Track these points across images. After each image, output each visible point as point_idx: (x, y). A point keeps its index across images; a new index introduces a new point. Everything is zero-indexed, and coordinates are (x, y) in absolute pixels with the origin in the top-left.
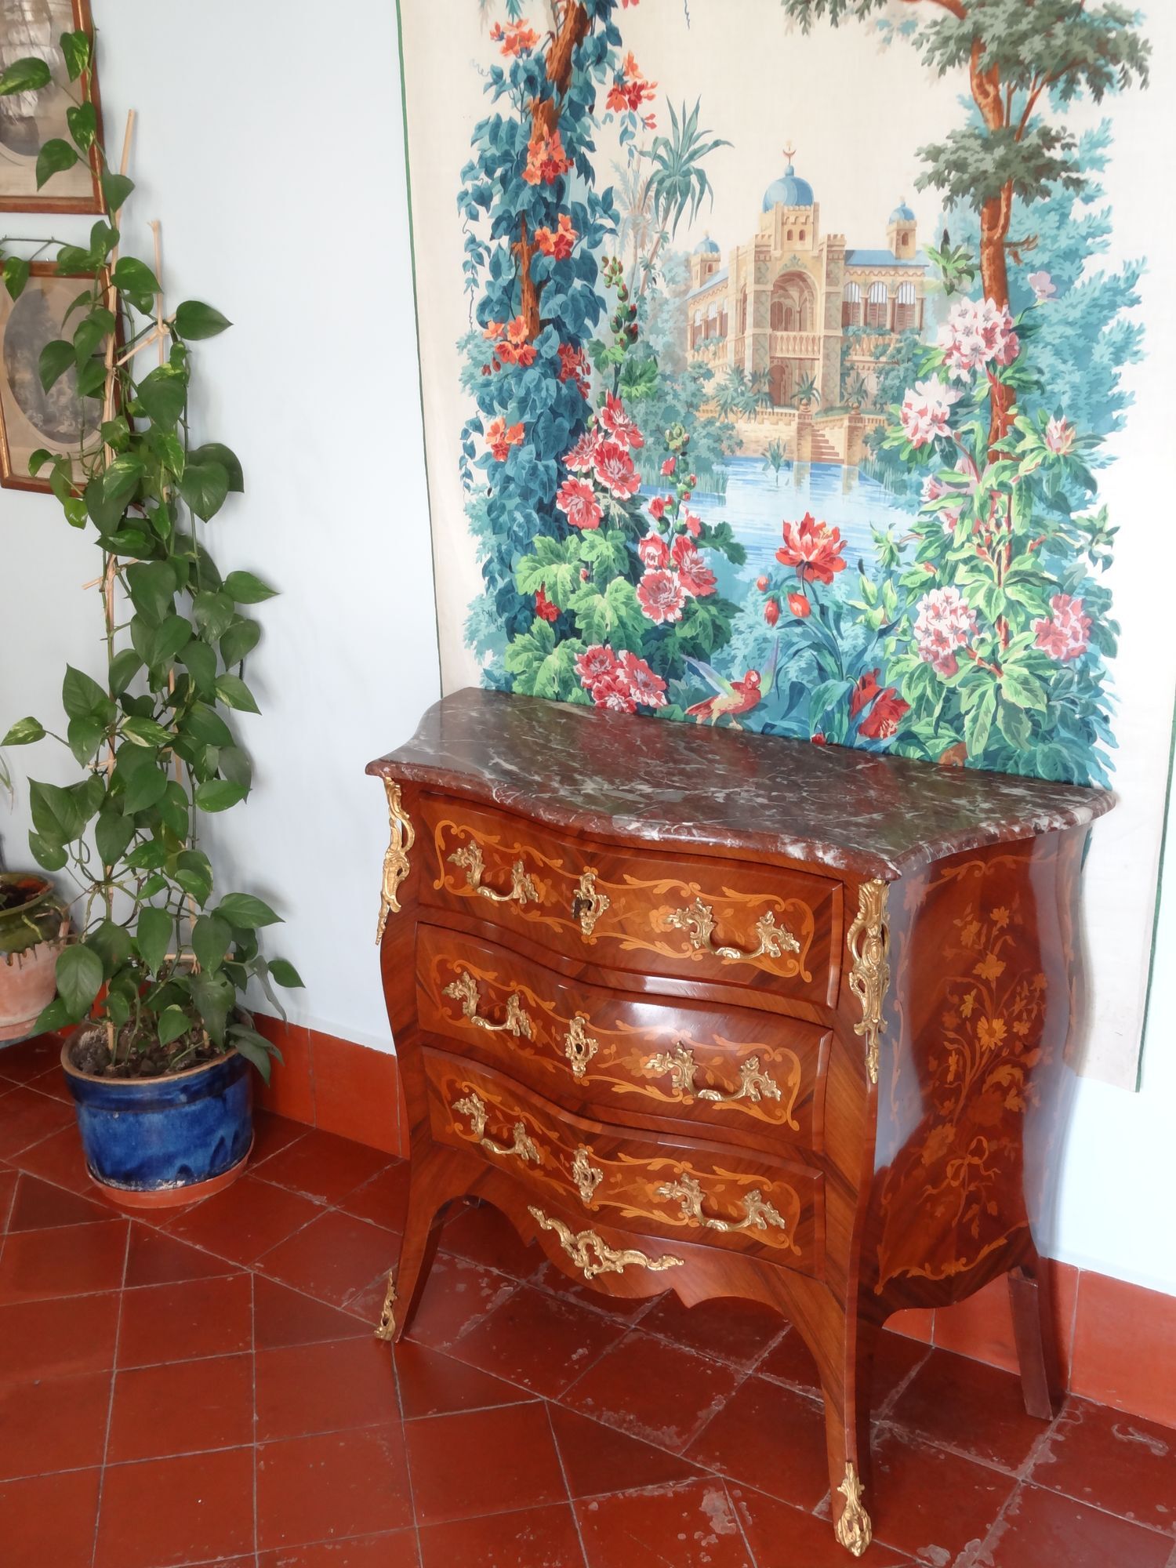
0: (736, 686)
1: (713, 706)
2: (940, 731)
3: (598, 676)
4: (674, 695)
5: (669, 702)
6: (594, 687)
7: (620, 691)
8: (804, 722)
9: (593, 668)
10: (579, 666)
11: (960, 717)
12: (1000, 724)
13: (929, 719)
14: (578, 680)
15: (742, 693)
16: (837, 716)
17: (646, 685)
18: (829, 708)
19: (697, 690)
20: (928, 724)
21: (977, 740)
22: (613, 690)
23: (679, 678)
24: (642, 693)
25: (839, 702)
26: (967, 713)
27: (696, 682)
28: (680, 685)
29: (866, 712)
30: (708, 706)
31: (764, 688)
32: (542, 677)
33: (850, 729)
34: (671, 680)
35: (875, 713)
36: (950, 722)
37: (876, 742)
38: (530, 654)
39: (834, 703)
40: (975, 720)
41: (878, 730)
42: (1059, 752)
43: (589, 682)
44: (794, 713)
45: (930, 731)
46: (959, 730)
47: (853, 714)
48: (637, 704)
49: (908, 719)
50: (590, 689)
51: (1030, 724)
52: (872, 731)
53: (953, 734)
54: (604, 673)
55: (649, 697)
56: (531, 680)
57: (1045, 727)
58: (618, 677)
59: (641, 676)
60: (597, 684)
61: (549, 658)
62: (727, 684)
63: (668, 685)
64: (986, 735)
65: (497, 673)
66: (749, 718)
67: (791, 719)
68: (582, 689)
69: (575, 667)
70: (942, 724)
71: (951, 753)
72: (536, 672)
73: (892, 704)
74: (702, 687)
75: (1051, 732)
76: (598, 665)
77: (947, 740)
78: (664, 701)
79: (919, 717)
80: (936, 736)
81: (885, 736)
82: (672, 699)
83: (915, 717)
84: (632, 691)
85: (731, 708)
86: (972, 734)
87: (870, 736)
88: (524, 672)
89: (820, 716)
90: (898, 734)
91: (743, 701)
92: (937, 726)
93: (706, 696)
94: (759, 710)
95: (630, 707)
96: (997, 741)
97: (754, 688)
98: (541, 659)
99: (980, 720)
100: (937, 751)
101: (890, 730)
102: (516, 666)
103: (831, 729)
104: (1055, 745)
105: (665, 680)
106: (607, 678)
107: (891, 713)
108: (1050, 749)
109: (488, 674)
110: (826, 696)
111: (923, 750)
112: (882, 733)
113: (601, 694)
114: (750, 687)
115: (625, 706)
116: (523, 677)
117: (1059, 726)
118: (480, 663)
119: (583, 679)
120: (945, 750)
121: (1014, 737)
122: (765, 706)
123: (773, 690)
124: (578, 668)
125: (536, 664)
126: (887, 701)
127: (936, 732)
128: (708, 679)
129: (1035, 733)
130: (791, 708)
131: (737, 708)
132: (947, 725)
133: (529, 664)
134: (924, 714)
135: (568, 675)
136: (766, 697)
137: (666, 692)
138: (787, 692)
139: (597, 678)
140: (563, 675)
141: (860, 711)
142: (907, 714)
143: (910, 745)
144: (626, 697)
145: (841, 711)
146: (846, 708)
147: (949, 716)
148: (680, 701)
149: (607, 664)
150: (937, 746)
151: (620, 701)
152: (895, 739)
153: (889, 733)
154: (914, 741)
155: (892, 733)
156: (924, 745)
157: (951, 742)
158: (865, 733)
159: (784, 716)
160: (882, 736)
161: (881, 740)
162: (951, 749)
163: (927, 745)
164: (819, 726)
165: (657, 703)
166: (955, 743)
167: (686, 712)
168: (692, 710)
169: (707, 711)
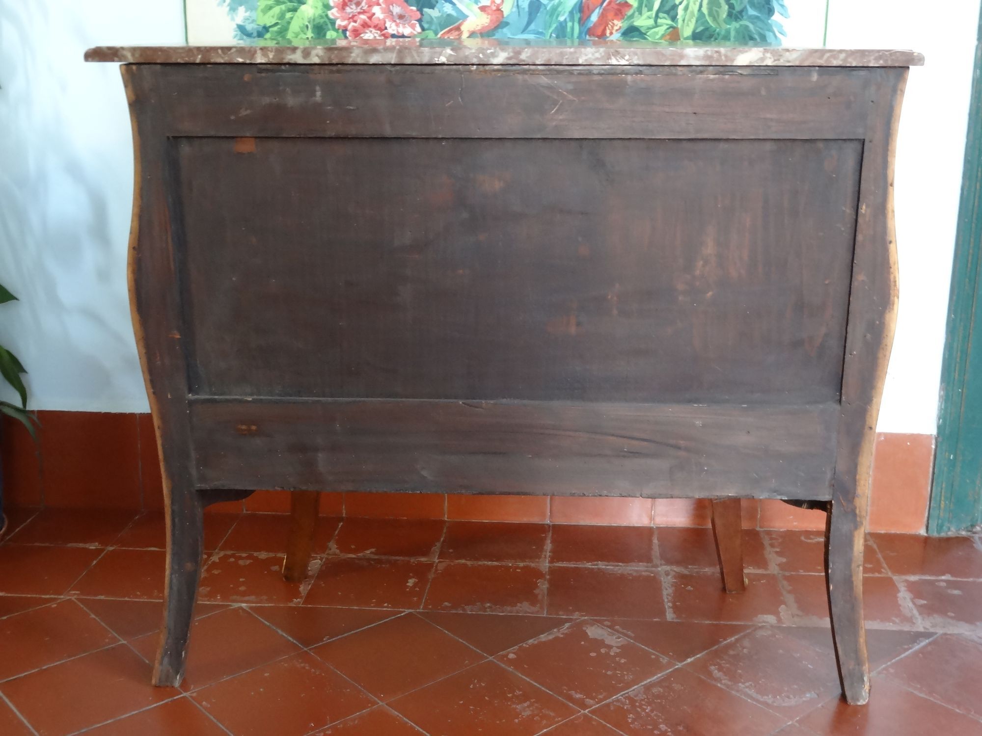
0: (483, 9)
1: (463, 28)
2: (659, 21)
3: (353, 16)
4: (428, 23)
5: (423, 29)
6: (350, 27)
7: (375, 27)
8: (541, 33)
9: (348, 10)
10: (334, 11)
11: (675, 7)
12: (705, 10)
13: (650, 13)
14: (333, 23)
15: (488, 14)
16: (569, 24)
17: (401, 17)
18: (562, 19)
19: (449, 15)
20: (649, 18)
21: (688, 25)
22: (370, 27)
23: (432, 7)
24: (397, 25)
25: (571, 13)
26: (681, 3)
27: (448, 9)
28: (434, 13)
29: (594, 17)
30: (458, 29)
31: (507, 9)
32: (295, 26)
33: (580, 33)
34: (426, 10)
35: (603, 17)
36: (667, 12)
38: (283, 7)
39: (566, 15)
40: (686, 8)
41: (604, 30)
42: (747, 27)
43: (344, 23)
44: (532, 27)
45: (651, 22)
46: (674, 18)
47: (582, 21)
48: (393, 35)
49: (632, 16)
50: (345, 30)
51: (726, 7)
52: (599, 32)
53: (669, 22)
54: (360, 13)
55: (404, 27)
56: (283, 31)
57: (738, 8)
58: (374, 14)
59: (396, 10)
60: (352, 24)
61: (303, 7)
62: (475, 8)
63: (422, 14)
64: (694, 20)
65: (249, 27)
66: (494, 35)
67: (530, 32)
68: (337, 31)
69: (329, 13)
70: (661, 15)
71: (668, 37)
72: (289, 23)
73: (616, 7)
74: (454, 13)
75: (741, 12)
76: (354, 7)
77: (665, 27)
78: (418, 29)
79: (641, 13)
80: (656, 25)
81: (611, 33)
82: (426, 26)
83: (637, 13)
84: (388, 24)
85: (479, 28)
86: (684, 21)
87: (597, 37)
88: (276, 24)
89: (554, 26)
90: (622, 30)
91: (488, 21)
92: (657, 16)
93: (457, 19)
94: (502, 28)
95: (386, 39)
96: (702, 24)
97: (499, 10)
98: (295, 10)
99: (690, 9)
101: (616, 28)
102: (268, 19)
103: (564, 35)
104: (745, 22)
105: (420, 10)
106: (363, 17)
107: (616, 14)
108: (741, 25)
109: (241, 28)
110: (560, 9)
112: (608, 32)
113: (356, 33)
114: (494, 8)
115: (380, 39)
116: (275, 29)
117: (748, 7)
118: (233, 19)
119: (338, 22)
120: (663, 36)
121: (715, 19)
122: (507, 24)
123: (515, 9)
124: (333, 13)
125: (288, 15)
126: (613, 5)
127: (656, 22)
128: (459, 5)
129: (730, 15)
130: (529, 23)
131: (483, 28)
132: (665, 15)
133: (282, 16)
134: (644, 9)
135: (322, 21)
136: (508, 16)
137: (420, 21)
138: (527, 9)
139: (353, 18)
140: (317, 21)
141: (589, 17)
142: (630, 13)
143: (633, 37)
144: (381, 30)
145: (572, 20)
146: (577, 16)
147: (667, 8)
148: (433, 27)
149: (363, 4)
150: (657, 33)
151: (376, 35)
152: (620, 34)
153: (614, 31)
154: (637, 33)
155: (617, 30)
156: (645, 34)
157: (668, 29)
158: (593, 35)
159: (524, 31)
160: (608, 34)
161: (608, 37)
162: (668, 35)
163: (648, 34)
164: (554, 35)
165: (411, 32)
166: (671, 29)
167: (439, 36)
168: (444, 33)
169: (457, 33)
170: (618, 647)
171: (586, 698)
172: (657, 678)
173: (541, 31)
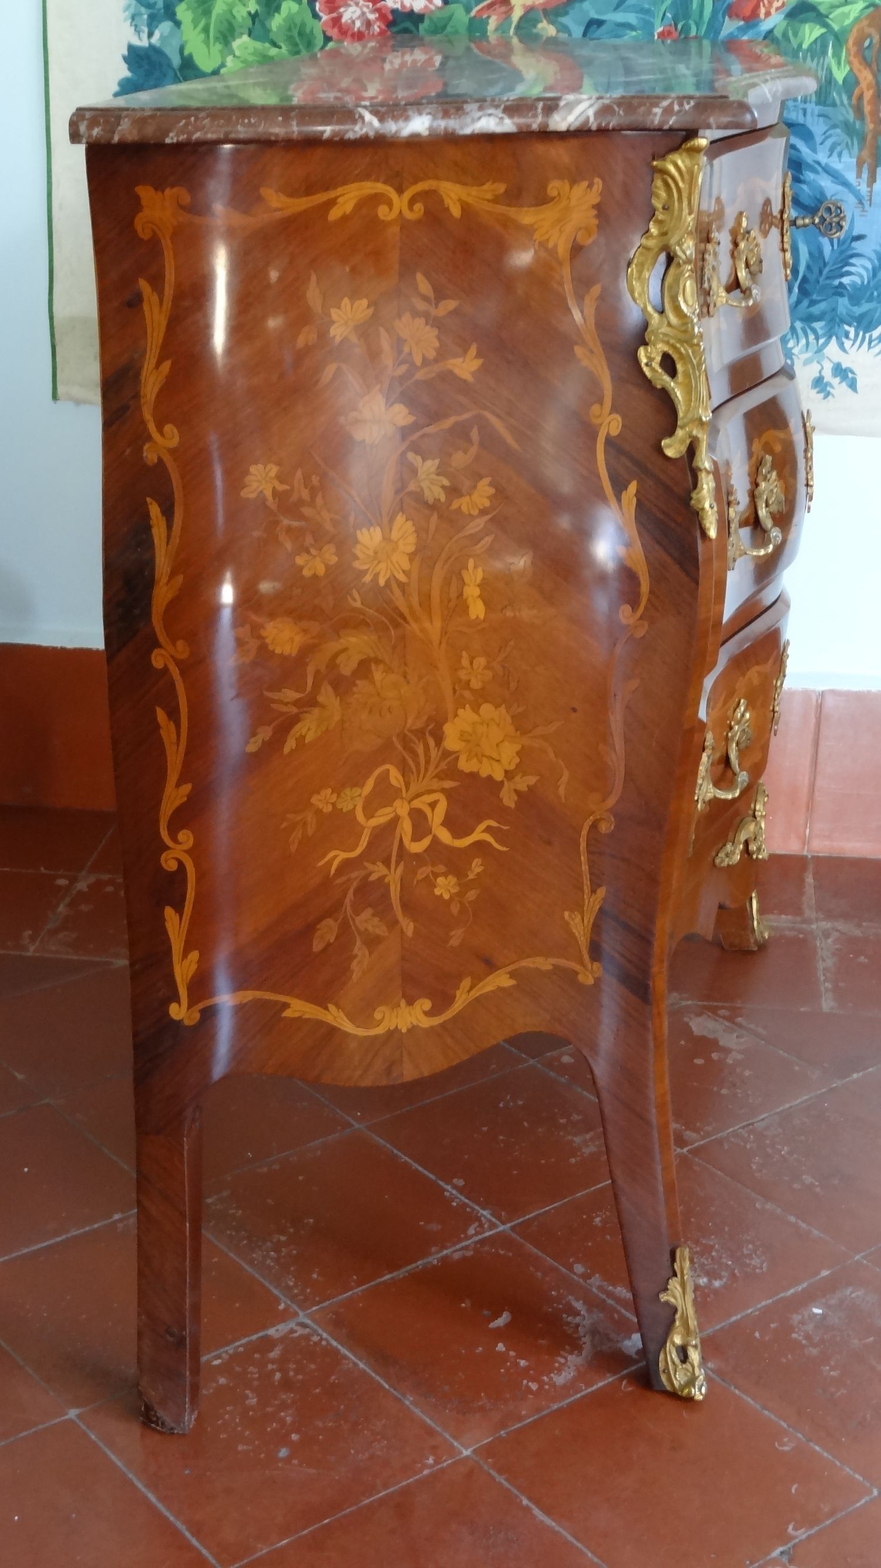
8: (648, 12)
30: (504, 1)
33: (714, 12)
37: (756, 25)
41: (757, 8)
48: (394, 12)
52: (747, 11)
66: (566, 13)
67: (628, 10)
71: (865, 23)
81: (768, 14)
85: (540, 1)
87: (744, 19)
90: (787, 9)
94: (581, 2)
95: (382, 17)
100: (847, 22)
103: (687, 16)
111: (825, 25)
112: (763, 11)
115: (372, 17)
120: (857, 20)
143: (805, 21)
150: (846, 15)
151: (365, 10)
152: (783, 16)
153: (773, 11)
154: (812, 14)
155: (777, 9)
156: (827, 17)
157: (867, 7)
158: (737, 16)
159: (617, 8)
160: (762, 16)
161: (761, 21)
162: (867, 17)
163: (831, 16)
164: (669, 15)
165: (426, 7)
166: (871, 9)
167: (473, 14)
168: (482, 9)
169: (503, 9)
170: (740, 1052)
171: (686, 1129)
172: (802, 1103)
173: (647, 6)
